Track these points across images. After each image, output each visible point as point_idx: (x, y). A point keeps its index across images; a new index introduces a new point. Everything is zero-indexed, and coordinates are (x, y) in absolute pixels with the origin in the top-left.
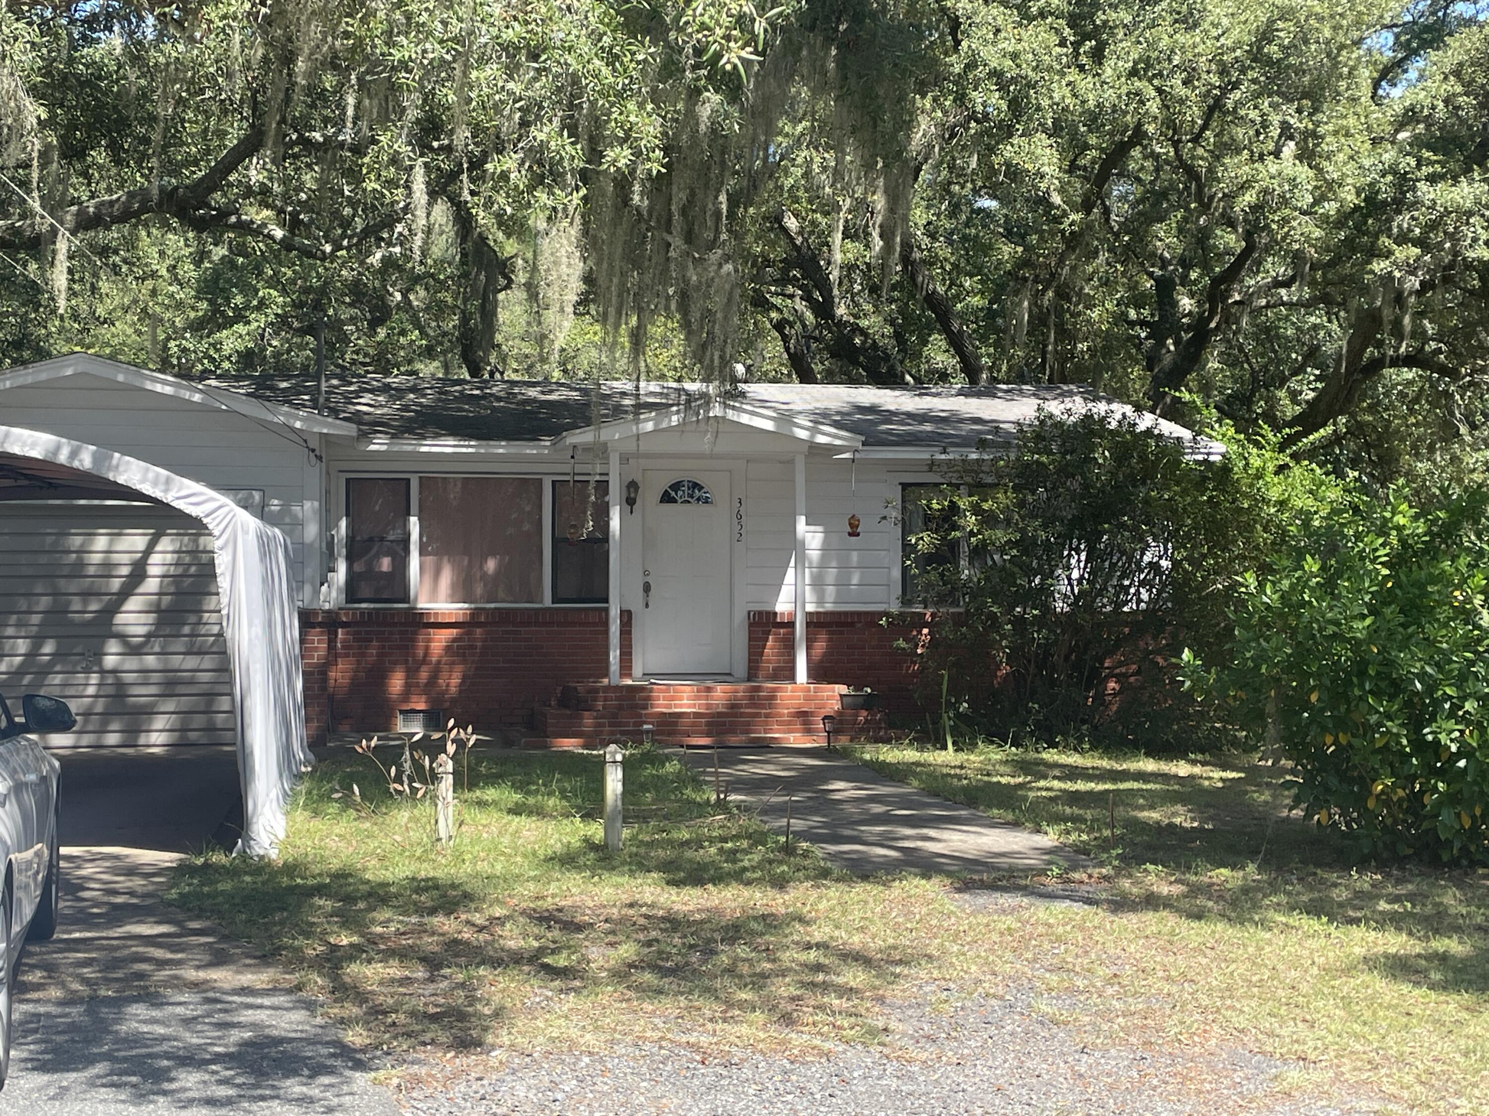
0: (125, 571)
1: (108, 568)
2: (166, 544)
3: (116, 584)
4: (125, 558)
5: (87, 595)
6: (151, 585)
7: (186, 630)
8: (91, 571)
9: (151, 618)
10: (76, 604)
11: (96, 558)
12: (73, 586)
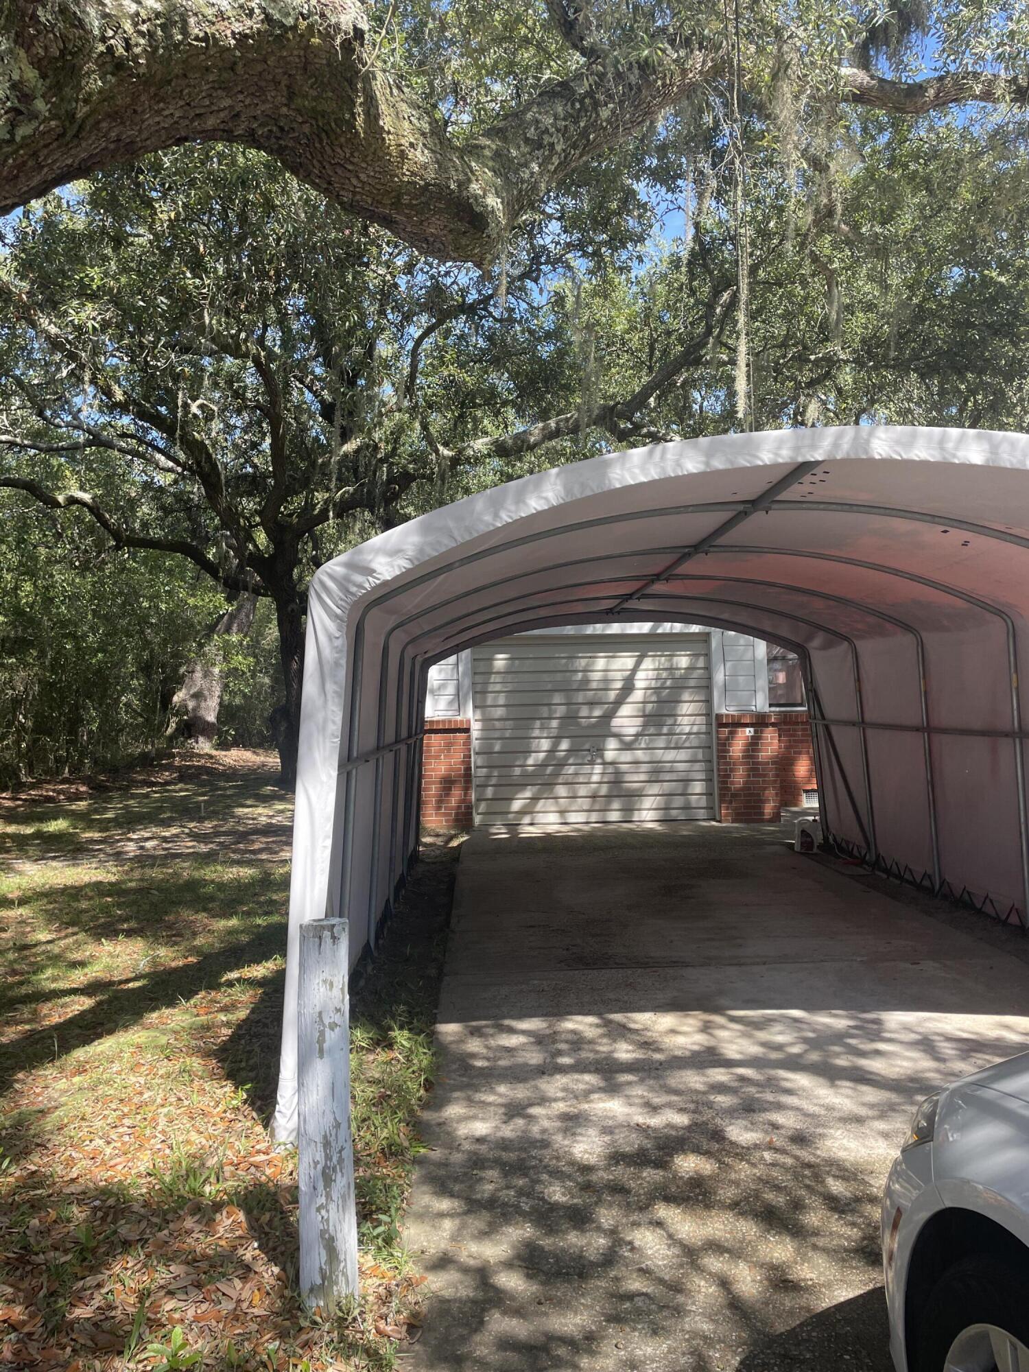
0: (619, 685)
1: (606, 682)
2: (648, 663)
3: (612, 695)
4: (619, 675)
5: (592, 704)
6: (638, 695)
7: (665, 730)
8: (594, 685)
9: (639, 721)
10: (584, 712)
11: (596, 676)
12: (580, 697)
